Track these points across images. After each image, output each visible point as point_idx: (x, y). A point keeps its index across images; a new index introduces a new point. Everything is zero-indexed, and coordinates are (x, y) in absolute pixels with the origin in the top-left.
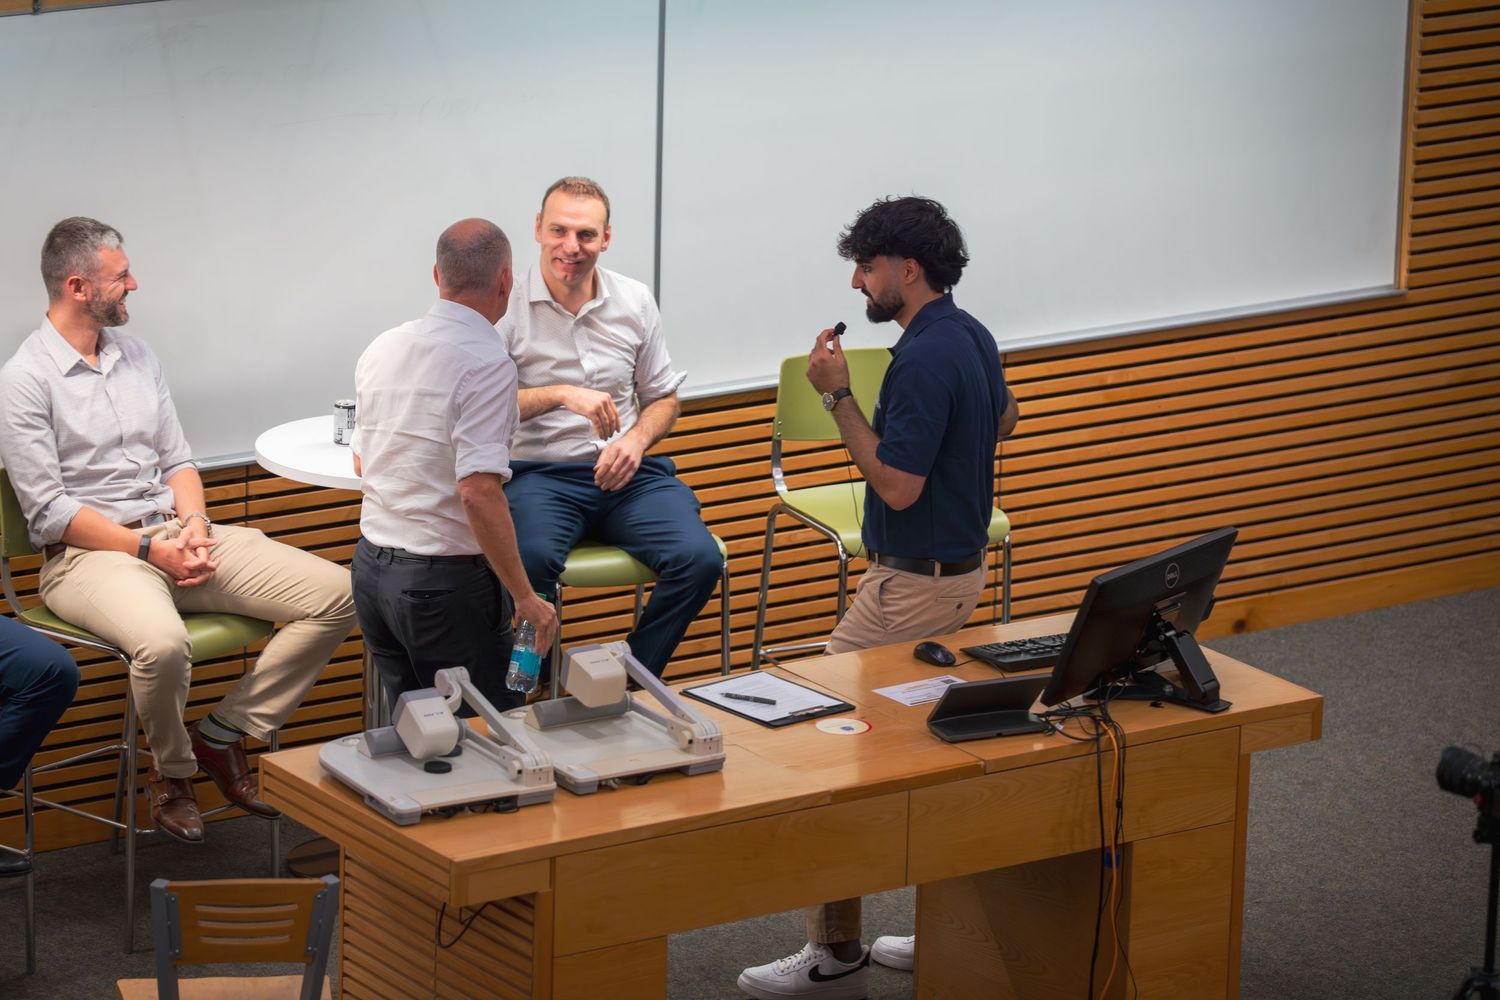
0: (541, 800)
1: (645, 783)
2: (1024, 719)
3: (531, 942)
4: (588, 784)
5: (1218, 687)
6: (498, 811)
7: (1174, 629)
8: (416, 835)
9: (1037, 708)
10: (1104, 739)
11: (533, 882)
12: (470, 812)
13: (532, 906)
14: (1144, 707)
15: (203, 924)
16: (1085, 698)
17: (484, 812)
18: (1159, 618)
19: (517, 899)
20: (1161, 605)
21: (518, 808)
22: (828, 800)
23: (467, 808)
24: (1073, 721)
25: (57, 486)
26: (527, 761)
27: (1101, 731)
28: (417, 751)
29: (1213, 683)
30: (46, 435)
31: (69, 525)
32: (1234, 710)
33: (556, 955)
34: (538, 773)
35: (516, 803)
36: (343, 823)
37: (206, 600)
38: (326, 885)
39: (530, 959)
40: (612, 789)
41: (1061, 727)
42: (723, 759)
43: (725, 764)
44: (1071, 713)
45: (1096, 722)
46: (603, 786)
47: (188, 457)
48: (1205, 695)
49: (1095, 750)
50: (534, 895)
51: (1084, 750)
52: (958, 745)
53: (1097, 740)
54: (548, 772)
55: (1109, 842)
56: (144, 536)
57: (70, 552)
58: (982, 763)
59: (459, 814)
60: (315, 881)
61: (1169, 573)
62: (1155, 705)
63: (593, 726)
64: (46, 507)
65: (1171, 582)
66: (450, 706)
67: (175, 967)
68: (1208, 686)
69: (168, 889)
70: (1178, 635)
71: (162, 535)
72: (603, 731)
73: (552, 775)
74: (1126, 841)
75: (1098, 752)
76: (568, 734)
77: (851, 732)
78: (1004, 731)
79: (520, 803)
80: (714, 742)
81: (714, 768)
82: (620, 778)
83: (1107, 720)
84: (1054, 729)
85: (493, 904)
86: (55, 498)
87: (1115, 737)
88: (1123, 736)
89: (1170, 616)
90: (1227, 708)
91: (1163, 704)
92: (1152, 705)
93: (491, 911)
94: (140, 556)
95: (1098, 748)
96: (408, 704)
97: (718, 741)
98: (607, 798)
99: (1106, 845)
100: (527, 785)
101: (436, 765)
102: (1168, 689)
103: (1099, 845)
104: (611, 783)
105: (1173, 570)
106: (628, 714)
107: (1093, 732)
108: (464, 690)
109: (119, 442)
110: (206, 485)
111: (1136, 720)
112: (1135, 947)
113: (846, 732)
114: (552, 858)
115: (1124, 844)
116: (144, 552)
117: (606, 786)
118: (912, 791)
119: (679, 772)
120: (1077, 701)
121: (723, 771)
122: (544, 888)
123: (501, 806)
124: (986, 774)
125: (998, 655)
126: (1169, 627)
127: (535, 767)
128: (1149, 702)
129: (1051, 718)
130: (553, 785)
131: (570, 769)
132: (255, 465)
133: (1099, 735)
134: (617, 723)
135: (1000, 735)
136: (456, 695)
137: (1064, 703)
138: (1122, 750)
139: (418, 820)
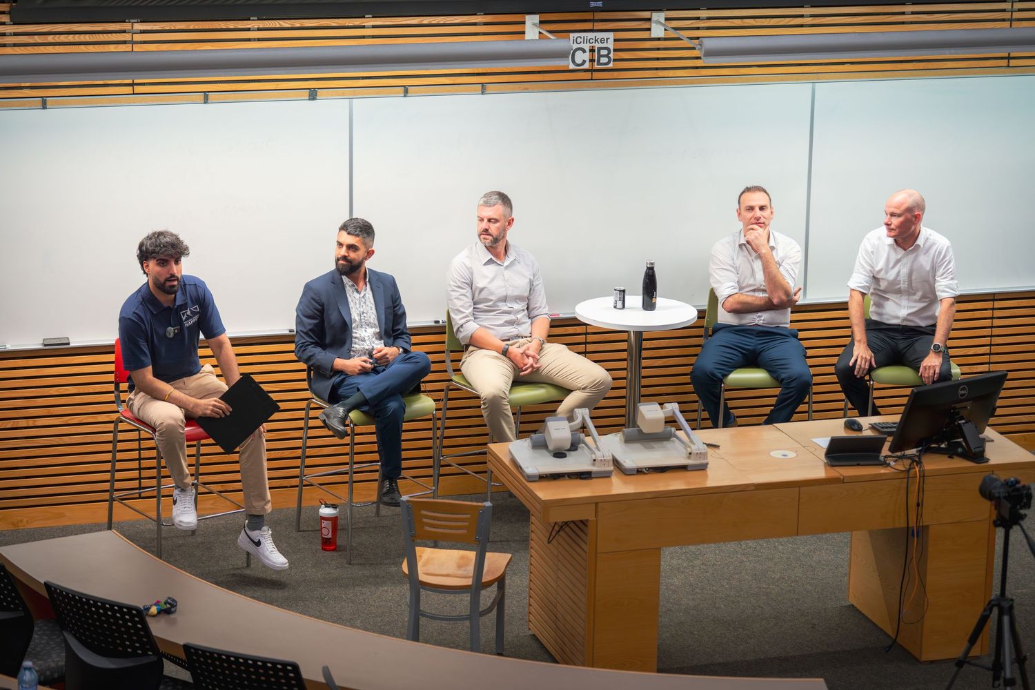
0: (606, 475)
1: (664, 472)
2: (877, 458)
3: (586, 544)
4: (631, 470)
5: (984, 451)
6: (581, 479)
7: (964, 419)
8: (531, 486)
9: (885, 451)
10: (912, 471)
11: (587, 514)
12: (567, 478)
13: (586, 526)
14: (945, 457)
15: (425, 520)
16: (918, 451)
17: (577, 478)
18: (958, 413)
19: (581, 521)
20: (958, 406)
21: (592, 478)
22: (753, 488)
23: (566, 476)
24: (900, 462)
25: (467, 316)
26: (599, 455)
27: (912, 466)
28: (551, 448)
29: (981, 448)
30: (467, 292)
31: (471, 336)
32: (992, 462)
33: (598, 552)
34: (604, 461)
35: (591, 475)
36: (511, 478)
37: (536, 378)
38: (484, 506)
39: (586, 552)
40: (645, 474)
41: (892, 463)
42: (707, 464)
43: (708, 466)
44: (904, 457)
45: (913, 461)
46: (639, 471)
47: (545, 312)
48: (975, 454)
49: (906, 476)
50: (587, 520)
51: (902, 475)
52: (835, 468)
53: (908, 471)
54: (609, 462)
55: (912, 523)
56: (507, 345)
57: (471, 348)
58: (842, 477)
59: (562, 478)
60: (480, 504)
61: (961, 390)
62: (950, 457)
63: (653, 444)
64: (462, 326)
65: (962, 395)
66: (571, 427)
67: (413, 541)
68: (977, 450)
69: (408, 501)
70: (966, 423)
71: (517, 345)
72: (654, 446)
73: (611, 463)
74: (925, 524)
75: (908, 478)
76: (638, 446)
77: (786, 457)
78: (861, 463)
79: (593, 476)
80: (702, 455)
81: (703, 468)
82: (649, 468)
83: (919, 463)
84: (889, 465)
85: (572, 521)
86: (465, 323)
87: (919, 471)
88: (924, 471)
89: (963, 413)
90: (987, 462)
91: (955, 457)
92: (949, 457)
93: (572, 525)
94: (503, 354)
95: (908, 475)
96: (548, 423)
97: (704, 455)
98: (641, 477)
99: (910, 525)
100: (598, 467)
101: (559, 454)
102: (960, 450)
103: (906, 526)
104: (644, 470)
105: (964, 389)
106: (672, 439)
107: (908, 467)
108: (583, 418)
109: (505, 299)
110: (551, 327)
111: (934, 464)
112: (930, 579)
113: (783, 457)
114: (596, 503)
115: (923, 526)
116: (505, 353)
117: (641, 472)
118: (801, 488)
119: (683, 468)
120: (913, 451)
121: (708, 469)
122: (592, 518)
123: (583, 476)
124: (843, 483)
125: (882, 428)
126: (962, 418)
127: (602, 458)
128: (947, 456)
129: (889, 459)
130: (612, 468)
131: (625, 462)
132: (575, 319)
133: (910, 469)
134: (665, 443)
135: (858, 465)
136: (578, 421)
137: (903, 453)
138: (922, 478)
139: (537, 479)
